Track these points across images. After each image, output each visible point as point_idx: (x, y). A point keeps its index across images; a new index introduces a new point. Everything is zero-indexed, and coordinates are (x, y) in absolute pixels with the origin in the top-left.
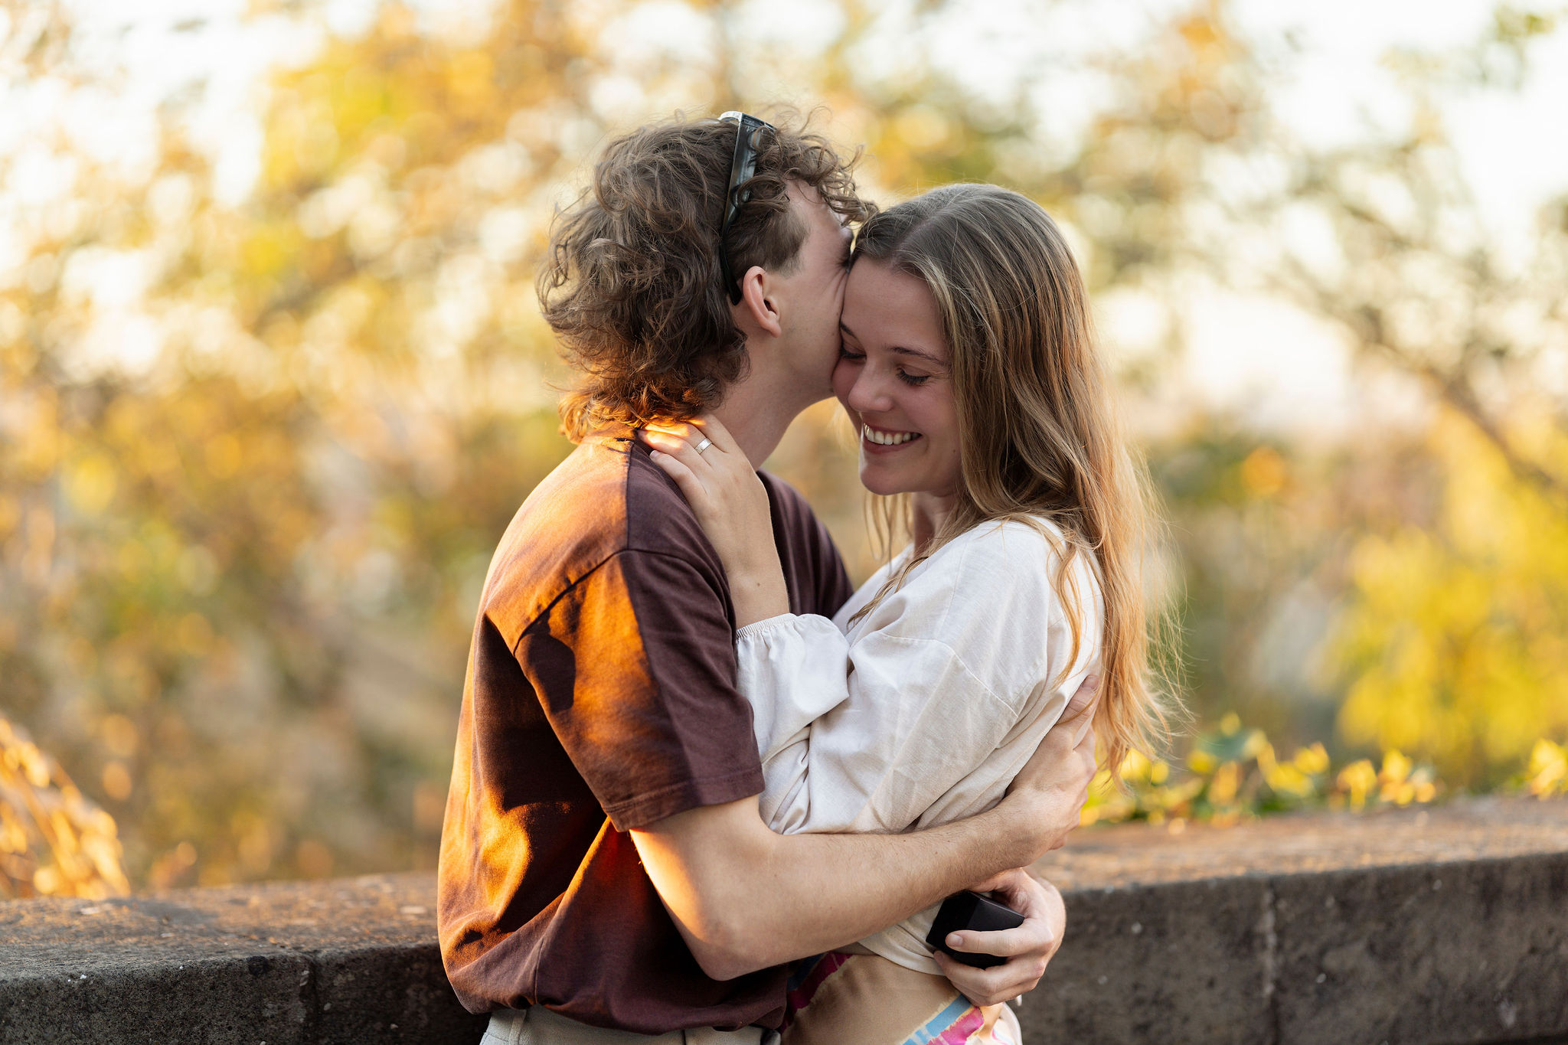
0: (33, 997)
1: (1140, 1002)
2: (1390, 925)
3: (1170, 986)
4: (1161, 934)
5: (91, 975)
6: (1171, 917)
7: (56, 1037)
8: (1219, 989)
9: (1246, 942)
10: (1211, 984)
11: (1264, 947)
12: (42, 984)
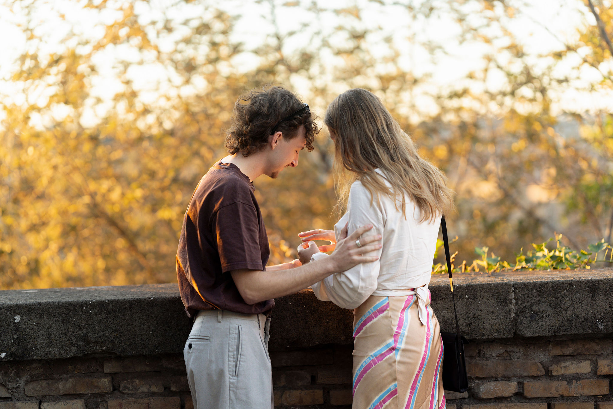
0: (139, 303)
1: (468, 317)
2: (557, 298)
3: (479, 313)
4: (475, 298)
5: (154, 298)
6: (479, 294)
7: (145, 313)
8: (495, 315)
9: (505, 301)
10: (493, 313)
11: (511, 303)
12: (141, 300)
